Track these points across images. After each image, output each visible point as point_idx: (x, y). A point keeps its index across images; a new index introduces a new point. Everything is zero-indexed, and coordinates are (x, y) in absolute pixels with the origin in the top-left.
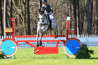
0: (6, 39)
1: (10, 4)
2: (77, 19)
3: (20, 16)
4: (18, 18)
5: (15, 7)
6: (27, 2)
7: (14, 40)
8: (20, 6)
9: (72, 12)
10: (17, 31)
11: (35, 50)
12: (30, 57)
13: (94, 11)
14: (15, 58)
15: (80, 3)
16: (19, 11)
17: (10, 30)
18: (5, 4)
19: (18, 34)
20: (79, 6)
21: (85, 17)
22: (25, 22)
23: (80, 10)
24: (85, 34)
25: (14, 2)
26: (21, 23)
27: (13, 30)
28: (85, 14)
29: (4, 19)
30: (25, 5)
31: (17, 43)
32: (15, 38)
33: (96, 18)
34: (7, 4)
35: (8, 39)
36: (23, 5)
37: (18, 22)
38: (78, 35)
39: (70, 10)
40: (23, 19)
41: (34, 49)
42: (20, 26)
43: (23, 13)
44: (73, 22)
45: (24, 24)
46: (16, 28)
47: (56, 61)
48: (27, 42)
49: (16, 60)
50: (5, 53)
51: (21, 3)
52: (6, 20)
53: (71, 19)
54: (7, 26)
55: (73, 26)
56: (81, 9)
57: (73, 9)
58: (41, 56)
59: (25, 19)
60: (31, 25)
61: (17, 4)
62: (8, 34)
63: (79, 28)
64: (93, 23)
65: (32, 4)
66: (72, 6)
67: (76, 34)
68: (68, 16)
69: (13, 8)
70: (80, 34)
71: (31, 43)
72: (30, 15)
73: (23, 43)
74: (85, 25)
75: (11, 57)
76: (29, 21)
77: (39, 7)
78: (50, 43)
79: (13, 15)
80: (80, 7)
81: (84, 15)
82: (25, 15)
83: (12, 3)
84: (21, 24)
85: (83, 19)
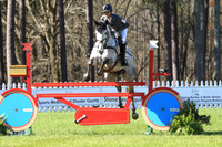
0: (12, 91)
1: (20, 13)
2: (173, 45)
3: (44, 38)
4: (39, 42)
5: (31, 18)
6: (58, 8)
7: (29, 92)
8: (42, 17)
9: (162, 30)
10: (37, 72)
11: (78, 116)
12: (66, 130)
13: (211, 26)
14: (32, 133)
15: (179, 10)
16: (42, 27)
17: (21, 71)
18: (9, 12)
19: (39, 79)
20: (176, 16)
21: (190, 41)
22: (55, 52)
23: (179, 26)
24: (191, 78)
25: (29, 7)
26: (45, 54)
27: (28, 69)
28: (191, 34)
29: (8, 46)
30: (55, 14)
31: (36, 100)
32: (33, 88)
33: (216, 43)
34: (14, 12)
35: (17, 90)
36: (51, 15)
37: (40, 51)
38: (175, 83)
39: (156, 25)
40: (51, 46)
41: (74, 112)
42: (43, 62)
43: (49, 32)
44: (163, 53)
45: (52, 56)
46: (34, 65)
47: (125, 141)
48: (60, 98)
49: (34, 138)
50: (10, 123)
51: (45, 8)
52: (13, 49)
53: (158, 44)
54: (14, 62)
55: (163, 62)
56: (182, 22)
57: (163, 22)
58: (90, 128)
59: (54, 46)
60: (69, 58)
61: (35, 12)
62: (16, 79)
63: (177, 67)
64: (208, 54)
65: (71, 11)
66: (162, 17)
67: (170, 79)
68: (153, 38)
69: (28, 21)
70: (178, 79)
71: (68, 99)
72: (67, 35)
73: (50, 99)
74: (191, 58)
75: (23, 132)
76: (63, 51)
77: (87, 18)
78: (111, 100)
79: (28, 36)
80: (179, 19)
81: (188, 36)
82: (55, 38)
83: (25, 9)
84: (46, 56)
85: (186, 45)
